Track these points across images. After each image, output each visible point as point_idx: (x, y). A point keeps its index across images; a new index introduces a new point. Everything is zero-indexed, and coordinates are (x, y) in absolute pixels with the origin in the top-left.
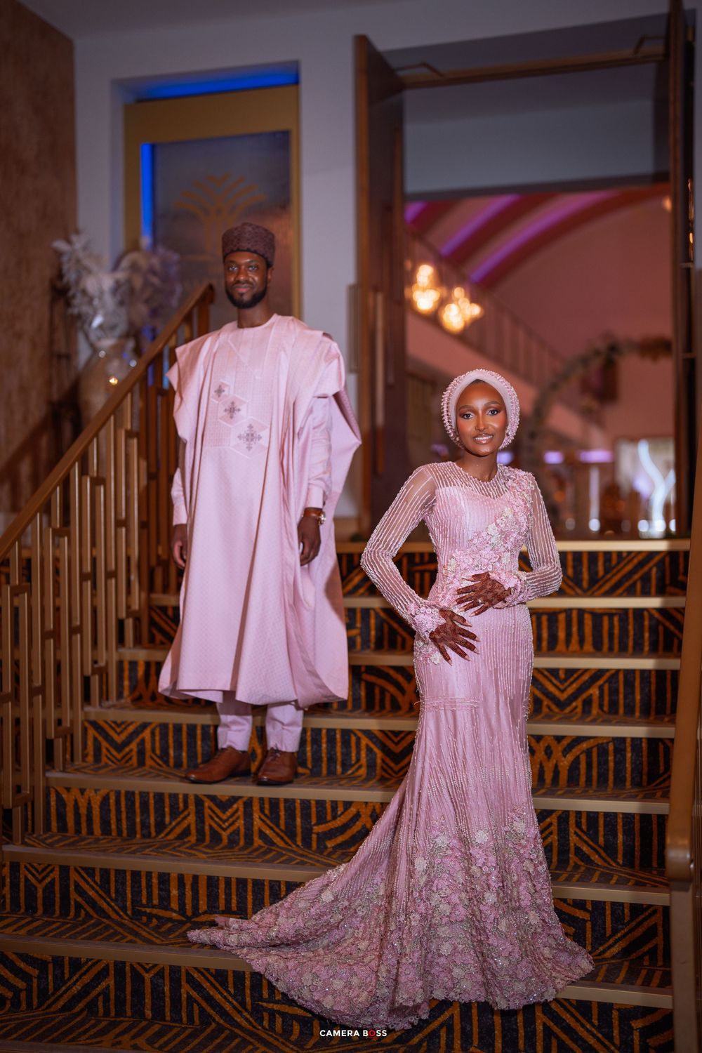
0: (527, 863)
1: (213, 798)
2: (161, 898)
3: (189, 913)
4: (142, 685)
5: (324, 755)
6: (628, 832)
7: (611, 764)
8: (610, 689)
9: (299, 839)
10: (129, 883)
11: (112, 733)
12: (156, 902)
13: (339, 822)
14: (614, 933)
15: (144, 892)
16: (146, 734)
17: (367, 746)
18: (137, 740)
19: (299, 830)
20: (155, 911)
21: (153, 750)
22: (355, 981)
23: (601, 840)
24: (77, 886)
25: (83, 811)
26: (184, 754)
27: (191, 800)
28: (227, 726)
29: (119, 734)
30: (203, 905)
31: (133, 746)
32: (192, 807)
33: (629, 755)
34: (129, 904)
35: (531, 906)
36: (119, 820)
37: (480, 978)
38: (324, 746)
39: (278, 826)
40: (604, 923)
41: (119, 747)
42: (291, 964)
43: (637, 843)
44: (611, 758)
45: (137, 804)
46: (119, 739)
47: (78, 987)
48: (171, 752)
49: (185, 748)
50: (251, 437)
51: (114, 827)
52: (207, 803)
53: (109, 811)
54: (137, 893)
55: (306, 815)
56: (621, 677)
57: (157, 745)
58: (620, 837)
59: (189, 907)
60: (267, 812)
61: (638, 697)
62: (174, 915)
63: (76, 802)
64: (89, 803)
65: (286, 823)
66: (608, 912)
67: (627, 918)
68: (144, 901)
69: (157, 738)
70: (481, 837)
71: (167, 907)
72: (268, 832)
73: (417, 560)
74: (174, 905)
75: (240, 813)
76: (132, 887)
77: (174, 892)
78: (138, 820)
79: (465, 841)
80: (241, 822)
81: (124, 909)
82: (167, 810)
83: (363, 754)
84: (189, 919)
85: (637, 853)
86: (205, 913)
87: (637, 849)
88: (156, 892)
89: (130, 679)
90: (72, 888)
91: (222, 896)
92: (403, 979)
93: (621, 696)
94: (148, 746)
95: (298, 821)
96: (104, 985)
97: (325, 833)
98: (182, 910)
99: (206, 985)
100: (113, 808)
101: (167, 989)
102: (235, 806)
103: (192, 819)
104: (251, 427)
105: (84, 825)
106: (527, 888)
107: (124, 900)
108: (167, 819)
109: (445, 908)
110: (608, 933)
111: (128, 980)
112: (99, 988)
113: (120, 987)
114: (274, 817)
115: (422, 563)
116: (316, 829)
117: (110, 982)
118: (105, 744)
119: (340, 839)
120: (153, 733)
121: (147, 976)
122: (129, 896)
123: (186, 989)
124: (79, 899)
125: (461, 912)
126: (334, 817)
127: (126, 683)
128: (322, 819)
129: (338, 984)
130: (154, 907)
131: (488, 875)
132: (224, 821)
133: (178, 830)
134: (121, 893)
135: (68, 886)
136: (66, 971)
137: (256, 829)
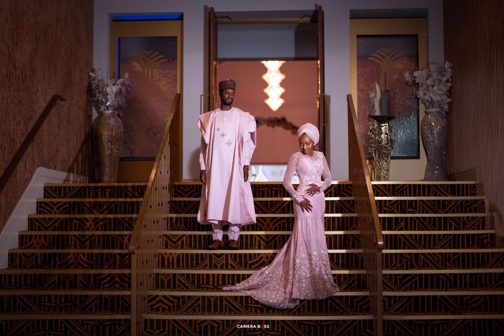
0: (325, 262)
1: (215, 254)
2: (206, 281)
3: (216, 286)
4: (174, 225)
5: (244, 243)
6: (343, 258)
7: (333, 243)
8: (328, 223)
9: (243, 265)
10: (196, 278)
11: (172, 238)
12: (205, 283)
13: (256, 260)
14: (344, 283)
15: (201, 280)
16: (184, 238)
17: (258, 240)
18: (181, 240)
19: (243, 263)
20: (204, 286)
21: (187, 243)
22: (278, 295)
23: (335, 261)
24: (178, 279)
25: (171, 260)
26: (197, 244)
27: (208, 256)
28: (216, 233)
29: (175, 239)
30: (220, 283)
31: (180, 242)
32: (208, 257)
33: (338, 240)
34: (196, 284)
35: (325, 274)
36: (183, 263)
37: (313, 293)
38: (244, 240)
39: (236, 262)
40: (341, 280)
41: (175, 243)
42: (259, 292)
43: (345, 261)
44: (333, 241)
45: (190, 257)
46: (174, 240)
47: (190, 304)
48: (193, 244)
49: (197, 242)
50: (229, 143)
51: (181, 265)
52: (213, 256)
53: (180, 260)
54: (199, 280)
55: (245, 259)
56: (331, 219)
57: (188, 241)
58: (340, 260)
59: (216, 284)
60: (233, 258)
61: (336, 225)
62: (211, 287)
63: (168, 257)
64: (173, 258)
65: (239, 261)
66: (342, 277)
67: (347, 278)
68: (201, 283)
69: (188, 239)
70: (315, 253)
71: (209, 285)
72: (233, 264)
73: (257, 187)
74: (211, 283)
75: (224, 258)
76: (197, 278)
77: (211, 280)
78: (190, 262)
79: (310, 255)
80: (224, 261)
81: (194, 286)
82: (200, 259)
83: (257, 242)
84: (216, 288)
85: (345, 264)
86: (221, 285)
87: (345, 263)
88: (205, 280)
89: (170, 223)
90: (177, 280)
91: (227, 280)
92: (294, 291)
93: (331, 225)
94: (185, 242)
95: (243, 260)
96: (198, 303)
97: (251, 264)
98: (214, 285)
99: (231, 301)
100: (181, 259)
101: (218, 303)
102: (222, 257)
103: (208, 261)
104: (229, 140)
105: (171, 265)
106: (324, 269)
107: (195, 283)
108: (200, 262)
109: (304, 274)
110: (342, 282)
111: (206, 301)
112: (197, 304)
113: (203, 303)
114: (235, 259)
115: (259, 188)
116: (249, 262)
117: (201, 302)
118: (169, 242)
119: (256, 265)
120: (186, 238)
121: (212, 300)
122: (196, 282)
123: (224, 302)
124: (179, 284)
125: (308, 275)
126: (255, 258)
127: (169, 224)
128: (250, 259)
129: (273, 297)
130: (204, 284)
131: (317, 263)
132: (219, 261)
133: (203, 265)
134: (193, 281)
135: (175, 280)
136: (186, 300)
137: (229, 263)
